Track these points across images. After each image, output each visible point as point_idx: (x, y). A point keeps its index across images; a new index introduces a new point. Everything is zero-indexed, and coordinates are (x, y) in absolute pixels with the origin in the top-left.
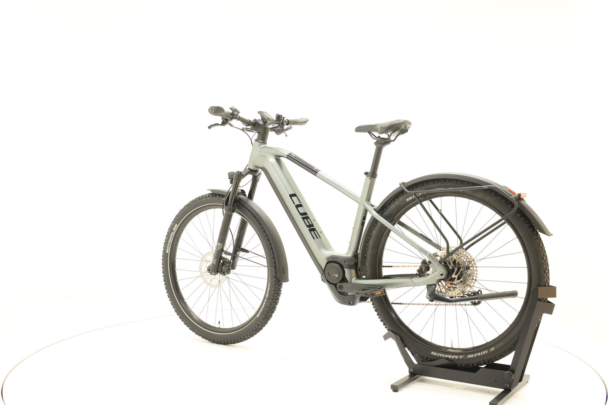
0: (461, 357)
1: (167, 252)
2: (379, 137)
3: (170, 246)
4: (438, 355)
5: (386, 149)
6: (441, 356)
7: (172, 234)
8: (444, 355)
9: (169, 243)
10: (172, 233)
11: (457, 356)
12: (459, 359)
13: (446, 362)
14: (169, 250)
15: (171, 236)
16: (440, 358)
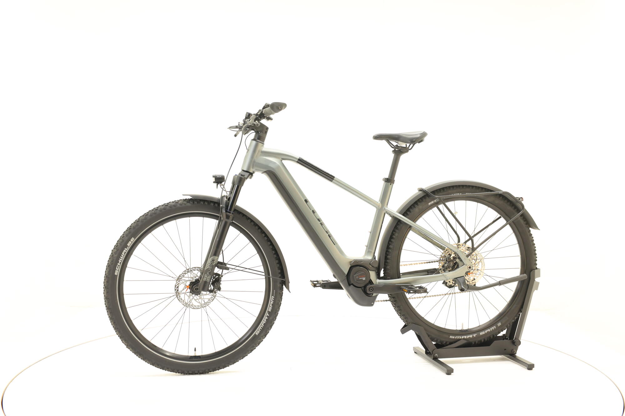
0: (475, 335)
1: (115, 274)
2: (397, 145)
3: (120, 266)
4: (456, 338)
5: (403, 158)
6: (458, 338)
7: (125, 251)
8: (460, 337)
9: (120, 261)
10: (125, 249)
11: (472, 336)
12: (473, 337)
13: (465, 342)
14: (118, 270)
15: (123, 253)
16: (459, 340)
